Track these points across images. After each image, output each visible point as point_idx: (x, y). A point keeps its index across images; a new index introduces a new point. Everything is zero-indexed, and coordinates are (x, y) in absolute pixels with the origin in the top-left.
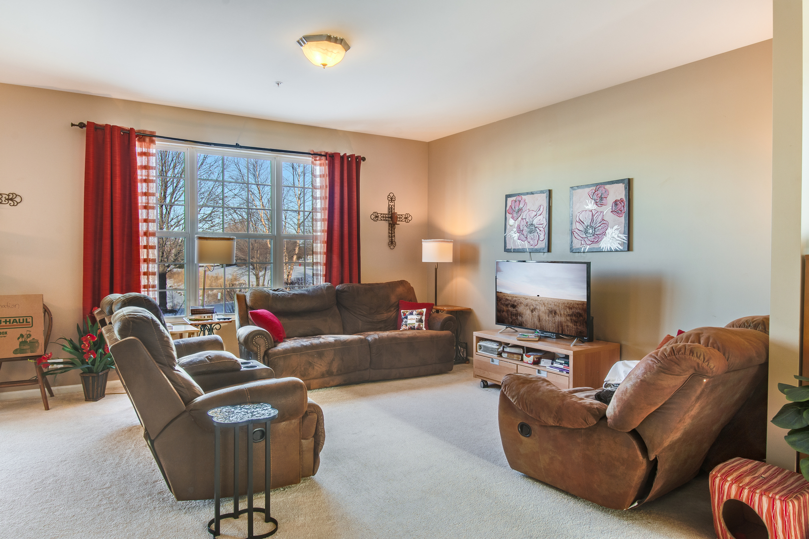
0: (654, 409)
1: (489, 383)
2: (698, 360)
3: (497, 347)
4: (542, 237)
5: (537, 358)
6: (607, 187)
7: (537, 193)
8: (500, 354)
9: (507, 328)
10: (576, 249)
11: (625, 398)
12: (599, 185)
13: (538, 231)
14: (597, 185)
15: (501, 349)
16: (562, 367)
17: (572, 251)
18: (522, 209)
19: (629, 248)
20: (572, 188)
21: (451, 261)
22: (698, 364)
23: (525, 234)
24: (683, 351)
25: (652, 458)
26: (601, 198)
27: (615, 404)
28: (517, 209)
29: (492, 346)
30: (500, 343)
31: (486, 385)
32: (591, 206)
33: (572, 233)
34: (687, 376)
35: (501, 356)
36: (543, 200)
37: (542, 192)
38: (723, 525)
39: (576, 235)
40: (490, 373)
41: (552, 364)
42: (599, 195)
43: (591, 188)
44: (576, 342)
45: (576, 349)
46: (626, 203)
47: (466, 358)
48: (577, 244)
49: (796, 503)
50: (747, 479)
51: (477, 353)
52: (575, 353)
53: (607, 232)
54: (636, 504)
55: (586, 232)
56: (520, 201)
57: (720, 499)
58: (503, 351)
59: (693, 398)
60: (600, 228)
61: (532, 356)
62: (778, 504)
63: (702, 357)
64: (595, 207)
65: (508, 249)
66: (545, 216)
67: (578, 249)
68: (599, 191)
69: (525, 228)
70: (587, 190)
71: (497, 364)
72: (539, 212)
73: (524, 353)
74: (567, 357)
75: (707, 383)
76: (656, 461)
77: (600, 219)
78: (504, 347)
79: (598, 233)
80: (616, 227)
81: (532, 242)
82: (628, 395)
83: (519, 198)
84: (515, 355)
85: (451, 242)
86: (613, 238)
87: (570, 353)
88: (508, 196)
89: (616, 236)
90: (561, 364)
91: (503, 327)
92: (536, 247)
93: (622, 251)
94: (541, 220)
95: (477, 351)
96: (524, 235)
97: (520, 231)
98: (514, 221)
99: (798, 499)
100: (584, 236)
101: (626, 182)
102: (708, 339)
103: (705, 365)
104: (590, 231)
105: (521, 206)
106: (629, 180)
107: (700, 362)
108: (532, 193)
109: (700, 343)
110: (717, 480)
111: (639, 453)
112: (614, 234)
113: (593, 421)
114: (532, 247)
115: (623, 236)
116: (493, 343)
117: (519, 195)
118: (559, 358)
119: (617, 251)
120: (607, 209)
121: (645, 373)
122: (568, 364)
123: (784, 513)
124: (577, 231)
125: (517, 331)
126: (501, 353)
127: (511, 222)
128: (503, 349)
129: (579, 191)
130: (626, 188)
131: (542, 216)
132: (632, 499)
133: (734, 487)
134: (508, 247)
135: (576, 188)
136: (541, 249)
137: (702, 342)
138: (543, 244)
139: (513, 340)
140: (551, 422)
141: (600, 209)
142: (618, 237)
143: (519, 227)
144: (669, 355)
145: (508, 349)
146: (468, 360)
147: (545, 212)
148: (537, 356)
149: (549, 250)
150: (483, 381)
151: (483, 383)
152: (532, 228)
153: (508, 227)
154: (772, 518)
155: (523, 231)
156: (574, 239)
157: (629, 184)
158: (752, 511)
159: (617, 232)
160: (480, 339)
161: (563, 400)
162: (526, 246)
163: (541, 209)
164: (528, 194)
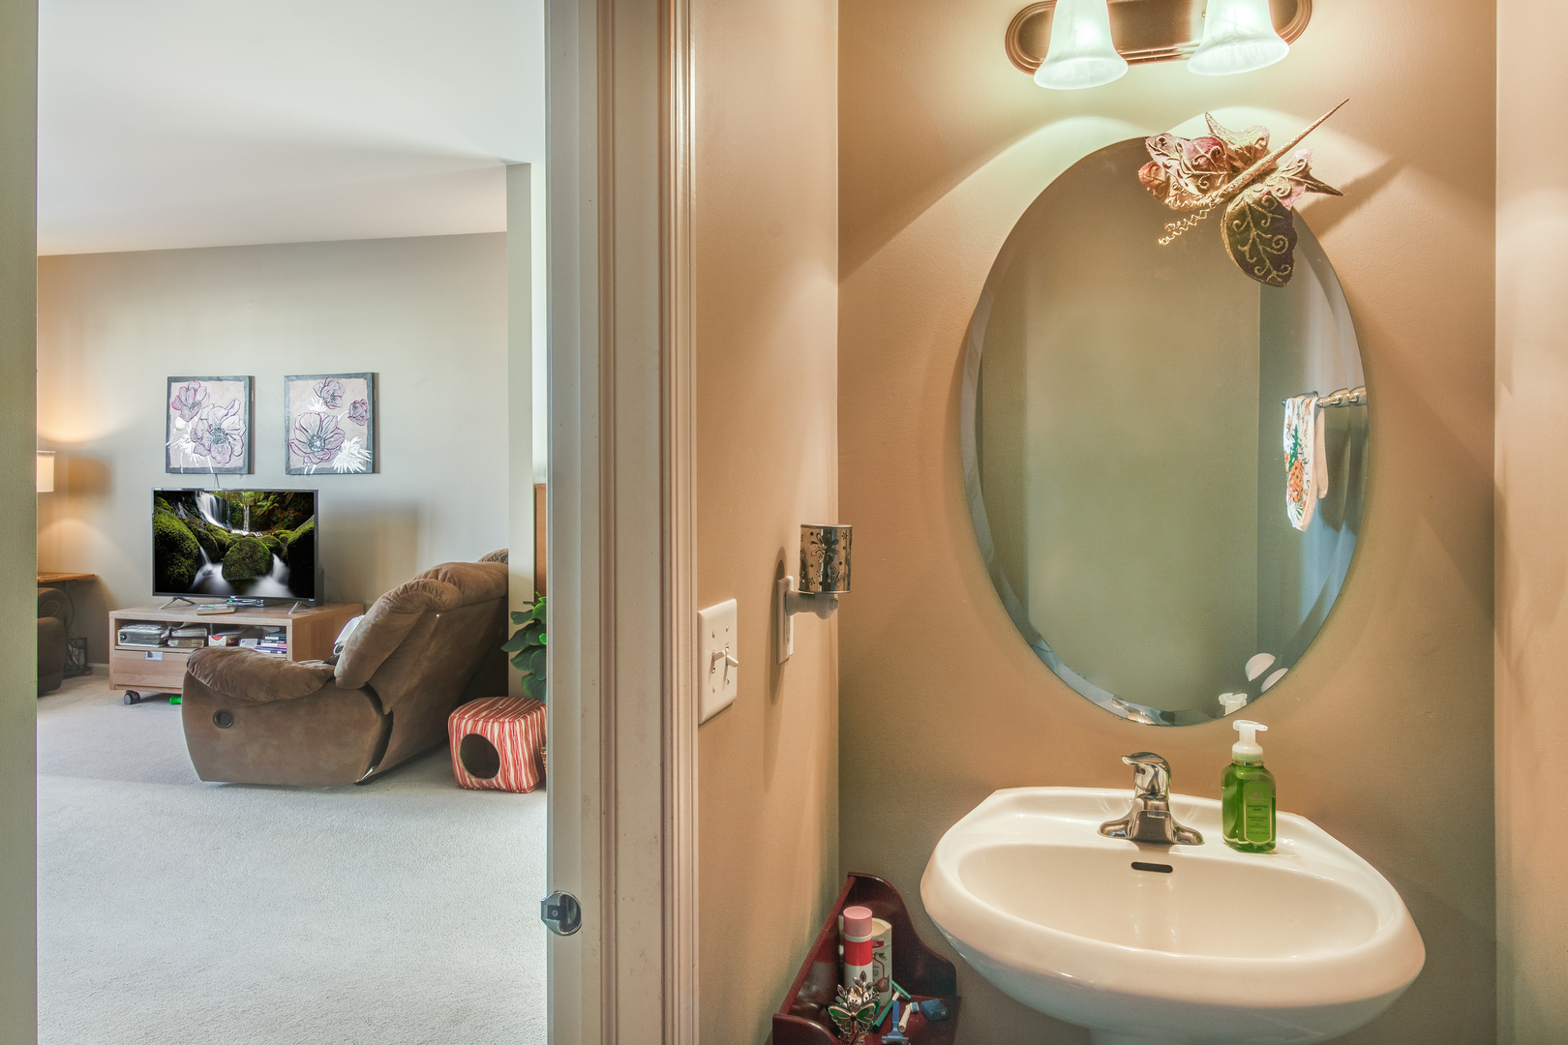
0: (387, 656)
1: (143, 694)
2: (430, 595)
3: (158, 632)
4: (238, 449)
5: (232, 639)
6: (343, 381)
7: (227, 380)
8: (164, 643)
9: (175, 599)
10: (296, 470)
11: (355, 648)
12: (327, 378)
13: (231, 440)
14: (327, 377)
15: (167, 633)
16: (275, 645)
17: (289, 471)
18: (200, 403)
19: (374, 467)
20: (287, 377)
21: (52, 490)
22: (430, 599)
23: (207, 445)
24: (415, 587)
25: (387, 711)
26: (333, 397)
27: (344, 658)
28: (190, 401)
29: (150, 631)
30: (163, 625)
31: (134, 699)
32: (319, 406)
33: (289, 445)
34: (421, 613)
35: (167, 646)
36: (239, 392)
37: (237, 379)
38: (461, 765)
39: (295, 449)
40: (145, 676)
41: (259, 643)
42: (331, 392)
43: (318, 381)
44: (298, 608)
45: (296, 616)
46: (368, 407)
47: (85, 665)
48: (297, 462)
49: (523, 721)
50: (484, 714)
51: (117, 647)
52: (295, 622)
53: (342, 445)
54: (371, 770)
55: (311, 445)
56: (196, 391)
57: (458, 738)
58: (170, 637)
59: (428, 636)
60: (332, 439)
61: (225, 637)
62: (507, 725)
63: (434, 591)
64: (324, 408)
65: (174, 469)
66: (242, 417)
67: (299, 469)
68: (329, 385)
69: (207, 435)
70: (312, 383)
71: (160, 659)
72: (233, 411)
73: (209, 634)
74: (283, 630)
75: (440, 617)
76: (391, 714)
77: (332, 427)
78: (171, 631)
79: (329, 447)
80: (355, 439)
81: (219, 458)
82: (358, 644)
83: (193, 385)
84: (193, 641)
85: (51, 454)
86: (351, 454)
87: (288, 623)
88: (171, 380)
89: (356, 453)
90: (274, 641)
91: (169, 599)
92: (227, 466)
93: (363, 473)
94: (236, 423)
95: (117, 644)
96: (204, 446)
97: (196, 438)
98: (185, 422)
99: (525, 718)
100: (309, 450)
101: (369, 377)
102: (446, 574)
103: (437, 599)
104: (318, 443)
105: (199, 397)
106: (373, 374)
107: (432, 597)
108: (219, 379)
109: (437, 579)
110: (455, 720)
111: (373, 710)
112: (352, 449)
113: (317, 685)
114: (220, 466)
115: (365, 452)
116: (149, 627)
117: (194, 379)
118: (269, 634)
119: (356, 473)
120: (342, 414)
121: (377, 616)
122: (285, 641)
123: (512, 733)
124: (296, 442)
125: (193, 603)
126: (167, 641)
127: (179, 422)
128: (170, 634)
129: (300, 383)
130: (368, 386)
131: (237, 416)
132: (367, 766)
133: (470, 722)
134: (173, 465)
135: (295, 378)
136: (235, 469)
137: (440, 578)
138: (239, 462)
139: (190, 616)
140: (263, 697)
141: (333, 412)
142: (359, 453)
143: (195, 432)
144: (401, 593)
145: (180, 633)
146: (90, 669)
147: (242, 410)
148: (232, 637)
149: (250, 471)
150: (129, 693)
151: (131, 696)
152: (219, 435)
153: (173, 431)
154: (502, 741)
155: (202, 438)
156: (292, 454)
157: (373, 380)
158: (486, 740)
159: (357, 446)
160: (122, 623)
161: (279, 668)
162: (210, 463)
163: (236, 406)
164: (210, 379)
